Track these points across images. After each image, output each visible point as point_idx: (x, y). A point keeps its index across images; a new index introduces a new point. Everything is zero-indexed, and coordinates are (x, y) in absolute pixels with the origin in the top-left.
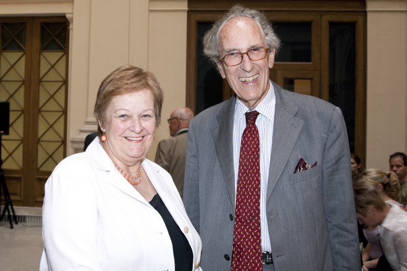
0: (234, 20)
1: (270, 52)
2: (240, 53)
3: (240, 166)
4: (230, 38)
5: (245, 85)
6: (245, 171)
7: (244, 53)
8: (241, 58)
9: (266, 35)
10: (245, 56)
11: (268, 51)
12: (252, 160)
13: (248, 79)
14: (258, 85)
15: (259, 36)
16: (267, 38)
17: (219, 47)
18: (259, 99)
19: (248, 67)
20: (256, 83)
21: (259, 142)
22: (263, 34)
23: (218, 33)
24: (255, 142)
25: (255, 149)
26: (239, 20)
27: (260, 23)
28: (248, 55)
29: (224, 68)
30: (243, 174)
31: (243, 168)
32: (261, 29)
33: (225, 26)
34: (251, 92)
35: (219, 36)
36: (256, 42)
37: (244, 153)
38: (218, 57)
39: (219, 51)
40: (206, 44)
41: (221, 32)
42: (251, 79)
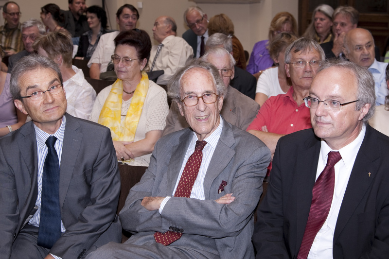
0: (193, 71)
1: (220, 97)
2: (197, 97)
3: (180, 181)
4: (189, 83)
5: (199, 122)
6: (183, 185)
7: (199, 97)
8: (197, 101)
9: (218, 83)
10: (201, 99)
11: (218, 96)
12: (191, 178)
13: (201, 118)
14: (209, 122)
15: (212, 84)
16: (218, 86)
17: (180, 90)
18: (208, 133)
19: (202, 107)
20: (207, 121)
21: (200, 166)
22: (215, 83)
23: (179, 80)
24: (197, 165)
25: (195, 170)
26: (197, 70)
27: (213, 74)
28: (202, 98)
29: (183, 108)
30: (181, 187)
31: (182, 183)
32: (214, 79)
33: (185, 74)
34: (203, 128)
35: (181, 82)
36: (209, 88)
37: (186, 172)
38: (179, 98)
39: (179, 93)
40: (170, 87)
41: (183, 78)
42: (204, 117)
